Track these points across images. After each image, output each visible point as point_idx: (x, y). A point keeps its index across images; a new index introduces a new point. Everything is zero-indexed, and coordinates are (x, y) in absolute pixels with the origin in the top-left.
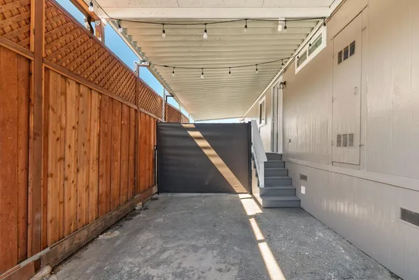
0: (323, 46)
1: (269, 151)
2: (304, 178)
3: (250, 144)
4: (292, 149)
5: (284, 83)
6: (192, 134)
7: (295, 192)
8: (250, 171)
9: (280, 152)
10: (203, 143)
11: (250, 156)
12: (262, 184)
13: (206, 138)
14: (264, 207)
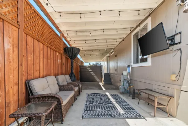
1: (105, 72)
2: (112, 78)
3: (101, 71)
4: (111, 72)
6: (88, 68)
7: (111, 81)
9: (108, 73)
11: (101, 73)
12: (104, 79)
13: (91, 69)
14: (104, 84)
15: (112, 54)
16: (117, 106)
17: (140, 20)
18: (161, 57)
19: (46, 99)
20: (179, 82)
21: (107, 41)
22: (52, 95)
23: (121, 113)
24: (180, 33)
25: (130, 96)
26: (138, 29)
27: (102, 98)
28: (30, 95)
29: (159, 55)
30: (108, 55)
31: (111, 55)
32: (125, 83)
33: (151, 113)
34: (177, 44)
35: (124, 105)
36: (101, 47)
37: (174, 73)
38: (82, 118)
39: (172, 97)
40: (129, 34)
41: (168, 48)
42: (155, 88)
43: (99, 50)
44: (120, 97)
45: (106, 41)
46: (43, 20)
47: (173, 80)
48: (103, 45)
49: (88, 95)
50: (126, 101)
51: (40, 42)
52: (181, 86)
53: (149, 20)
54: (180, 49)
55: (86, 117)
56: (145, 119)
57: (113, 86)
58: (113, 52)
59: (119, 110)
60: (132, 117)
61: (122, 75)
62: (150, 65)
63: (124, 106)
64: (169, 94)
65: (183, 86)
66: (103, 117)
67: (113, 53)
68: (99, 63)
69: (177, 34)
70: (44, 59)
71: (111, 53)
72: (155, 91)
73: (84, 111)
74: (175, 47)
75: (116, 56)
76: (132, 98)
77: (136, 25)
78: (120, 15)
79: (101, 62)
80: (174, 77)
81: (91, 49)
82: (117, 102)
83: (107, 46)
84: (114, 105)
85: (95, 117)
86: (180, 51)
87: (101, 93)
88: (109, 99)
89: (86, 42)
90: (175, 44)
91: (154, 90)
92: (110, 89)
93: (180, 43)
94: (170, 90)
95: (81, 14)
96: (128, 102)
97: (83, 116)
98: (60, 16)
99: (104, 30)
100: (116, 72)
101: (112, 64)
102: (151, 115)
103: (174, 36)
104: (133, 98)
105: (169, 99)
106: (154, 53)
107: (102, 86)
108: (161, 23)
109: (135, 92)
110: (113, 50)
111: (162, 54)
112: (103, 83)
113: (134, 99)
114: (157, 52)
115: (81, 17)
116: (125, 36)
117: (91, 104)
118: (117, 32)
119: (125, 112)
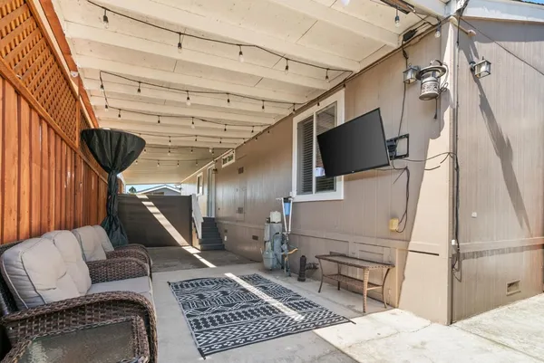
0: (233, 161)
1: (206, 216)
2: (226, 231)
3: (191, 210)
4: (222, 214)
5: (216, 170)
6: (145, 203)
7: (222, 240)
8: (191, 230)
9: (213, 216)
10: (153, 210)
11: (191, 220)
12: (200, 236)
13: (156, 205)
14: (201, 250)
15: (225, 165)
16: (276, 304)
17: (318, 90)
18: (370, 181)
19: (84, 314)
20: (404, 236)
21: (227, 127)
22: (117, 297)
23: (296, 319)
24: (407, 136)
25: (290, 276)
26: (313, 110)
27: (224, 289)
28: (5, 308)
29: (362, 178)
30: (211, 165)
31: (223, 166)
32: (277, 242)
33: (353, 306)
34: (400, 157)
35: (291, 299)
36: (201, 143)
37: (393, 217)
38: (203, 355)
39: (390, 265)
40: (286, 118)
41: (388, 165)
42: (354, 250)
43: (192, 149)
44: (268, 282)
45: (223, 127)
46: (31, 15)
47: (392, 231)
48: (207, 137)
49: (176, 287)
50: (289, 288)
51: (25, 98)
52: (408, 241)
53: (340, 96)
54: (406, 168)
55: (212, 352)
56: (350, 321)
57: (230, 255)
58: (231, 158)
59: (287, 313)
60: (324, 325)
61: (269, 222)
62: (342, 198)
63: (292, 302)
64: (385, 259)
65: (412, 242)
66: (258, 340)
67: (228, 163)
68: (172, 186)
69: (401, 137)
70: (34, 165)
71: (225, 161)
72: (355, 256)
73: (196, 336)
74: (398, 163)
75: (241, 171)
76: (299, 280)
77: (306, 101)
78: (287, 68)
79: (183, 186)
80: (395, 225)
81: (170, 144)
82: (268, 294)
83: (219, 140)
84: (267, 303)
85: (227, 346)
86: (406, 172)
87: (213, 276)
88: (246, 291)
89: (163, 121)
90: (397, 157)
91: (350, 255)
92: (228, 264)
93: (407, 155)
94: (386, 252)
95: (180, 34)
96: (295, 290)
97: (199, 350)
98: (106, 19)
99: (231, 98)
100: (238, 215)
101: (226, 194)
102: (355, 311)
103: (395, 140)
104: (301, 279)
105: (385, 270)
106: (355, 172)
107: (198, 257)
108: (378, 109)
109: (305, 264)
110: (231, 153)
111: (372, 176)
112: (199, 247)
113: (304, 280)
114: (362, 170)
115: (180, 45)
116: (273, 122)
117: (203, 310)
118: (263, 107)
119: (303, 314)
